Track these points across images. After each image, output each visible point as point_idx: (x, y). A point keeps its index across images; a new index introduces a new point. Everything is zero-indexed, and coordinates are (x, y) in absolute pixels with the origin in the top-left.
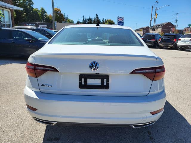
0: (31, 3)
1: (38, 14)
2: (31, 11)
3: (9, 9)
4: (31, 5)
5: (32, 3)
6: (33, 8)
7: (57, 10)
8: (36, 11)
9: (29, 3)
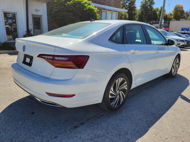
0: (152, 3)
1: (156, 13)
2: (150, 11)
3: (117, 12)
4: (152, 5)
5: (154, 3)
6: (153, 8)
7: (179, 6)
8: (155, 10)
9: (150, 4)
